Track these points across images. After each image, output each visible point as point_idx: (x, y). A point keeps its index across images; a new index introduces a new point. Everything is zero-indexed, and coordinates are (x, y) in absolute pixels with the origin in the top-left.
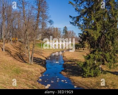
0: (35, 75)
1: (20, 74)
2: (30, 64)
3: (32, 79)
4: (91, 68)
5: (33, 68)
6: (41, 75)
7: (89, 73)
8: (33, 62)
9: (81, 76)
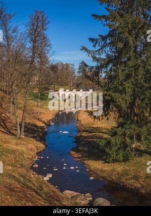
0: (28, 158)
1: (3, 157)
2: (20, 138)
3: (22, 165)
4: (119, 149)
5: (24, 144)
6: (37, 157)
7: (115, 156)
8: (24, 132)
9: (102, 160)
